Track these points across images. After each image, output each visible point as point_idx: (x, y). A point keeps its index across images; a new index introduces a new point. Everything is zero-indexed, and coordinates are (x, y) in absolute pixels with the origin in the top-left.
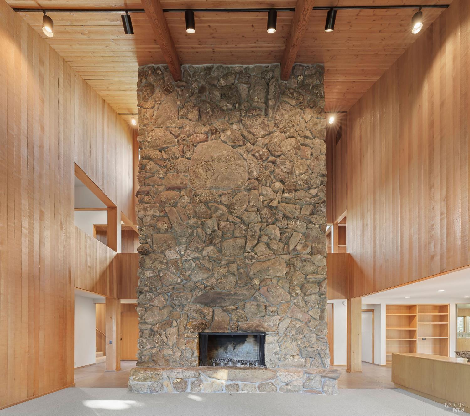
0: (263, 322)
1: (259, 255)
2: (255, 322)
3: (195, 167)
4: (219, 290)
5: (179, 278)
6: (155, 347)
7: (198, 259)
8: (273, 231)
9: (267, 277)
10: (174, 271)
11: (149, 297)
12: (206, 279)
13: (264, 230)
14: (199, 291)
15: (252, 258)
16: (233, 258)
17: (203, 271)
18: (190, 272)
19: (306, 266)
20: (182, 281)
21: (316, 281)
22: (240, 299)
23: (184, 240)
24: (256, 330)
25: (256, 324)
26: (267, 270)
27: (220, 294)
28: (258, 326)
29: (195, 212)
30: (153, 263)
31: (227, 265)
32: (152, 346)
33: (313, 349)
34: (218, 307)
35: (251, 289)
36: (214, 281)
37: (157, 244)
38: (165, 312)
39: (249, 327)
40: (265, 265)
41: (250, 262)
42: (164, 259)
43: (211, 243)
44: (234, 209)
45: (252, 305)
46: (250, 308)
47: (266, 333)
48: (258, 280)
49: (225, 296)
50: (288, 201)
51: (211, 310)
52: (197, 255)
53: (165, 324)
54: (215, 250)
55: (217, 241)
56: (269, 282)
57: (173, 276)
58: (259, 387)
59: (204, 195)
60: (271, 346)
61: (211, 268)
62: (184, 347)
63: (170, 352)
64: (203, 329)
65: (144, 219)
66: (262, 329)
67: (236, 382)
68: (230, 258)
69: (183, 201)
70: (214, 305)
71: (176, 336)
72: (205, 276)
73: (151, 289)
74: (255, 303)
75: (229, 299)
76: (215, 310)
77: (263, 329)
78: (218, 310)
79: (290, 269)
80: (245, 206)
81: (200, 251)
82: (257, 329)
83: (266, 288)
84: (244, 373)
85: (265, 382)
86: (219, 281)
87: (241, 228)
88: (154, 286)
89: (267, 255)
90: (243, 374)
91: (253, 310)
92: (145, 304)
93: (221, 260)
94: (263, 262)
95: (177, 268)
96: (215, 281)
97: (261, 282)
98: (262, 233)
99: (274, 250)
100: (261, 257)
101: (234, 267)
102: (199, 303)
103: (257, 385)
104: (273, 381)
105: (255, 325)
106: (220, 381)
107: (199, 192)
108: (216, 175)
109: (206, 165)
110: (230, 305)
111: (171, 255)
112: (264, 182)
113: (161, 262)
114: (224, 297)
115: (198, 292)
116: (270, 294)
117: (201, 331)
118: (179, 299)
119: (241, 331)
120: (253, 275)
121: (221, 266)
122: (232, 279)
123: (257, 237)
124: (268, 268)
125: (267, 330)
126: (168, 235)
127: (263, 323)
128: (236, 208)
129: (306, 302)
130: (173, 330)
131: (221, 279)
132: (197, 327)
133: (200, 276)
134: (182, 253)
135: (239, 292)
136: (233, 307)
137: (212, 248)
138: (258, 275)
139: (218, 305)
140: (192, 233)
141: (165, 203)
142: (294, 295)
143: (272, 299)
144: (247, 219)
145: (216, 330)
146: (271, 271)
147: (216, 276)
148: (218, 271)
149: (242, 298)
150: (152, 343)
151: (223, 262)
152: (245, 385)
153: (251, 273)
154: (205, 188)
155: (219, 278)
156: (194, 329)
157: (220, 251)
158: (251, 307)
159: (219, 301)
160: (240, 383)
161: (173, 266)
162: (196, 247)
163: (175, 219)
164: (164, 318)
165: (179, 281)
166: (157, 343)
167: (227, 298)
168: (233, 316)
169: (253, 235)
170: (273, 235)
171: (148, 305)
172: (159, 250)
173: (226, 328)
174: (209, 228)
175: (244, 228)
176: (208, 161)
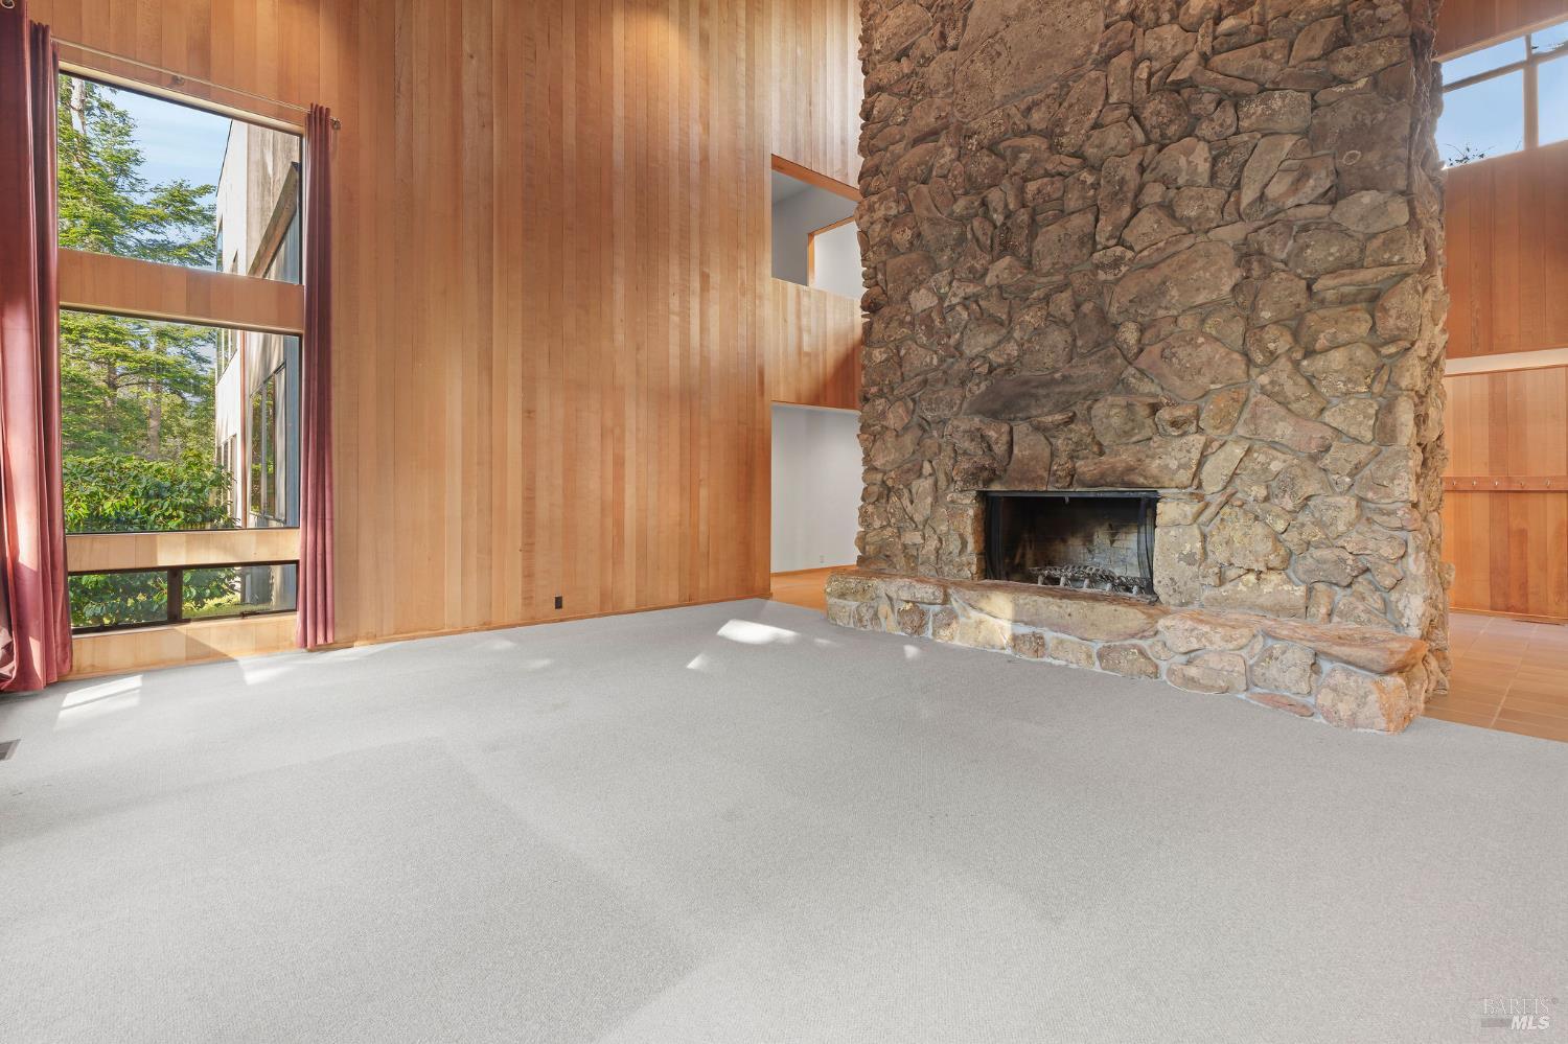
0: (1147, 456)
1: (1137, 248)
2: (1125, 457)
3: (968, 62)
4: (1026, 374)
5: (935, 356)
6: (889, 525)
7: (976, 298)
8: (1183, 161)
9: (1161, 313)
10: (924, 338)
11: (881, 408)
12: (993, 348)
13: (1152, 166)
14: (980, 383)
15: (1117, 262)
16: (1062, 277)
17: (985, 328)
18: (957, 336)
19: (1308, 246)
20: (942, 360)
21: (1360, 292)
22: (1079, 393)
23: (945, 257)
24: (1125, 484)
25: (1124, 465)
26: (1161, 290)
27: (1026, 382)
28: (1130, 469)
29: (969, 178)
30: (886, 327)
31: (1047, 299)
32: (885, 523)
33: (1337, 552)
34: (1022, 419)
35: (1113, 357)
36: (1012, 349)
37: (894, 282)
38: (908, 440)
39: (1103, 475)
40: (1153, 277)
41: (1111, 277)
42: (907, 314)
43: (1006, 248)
44: (1065, 134)
45: (1112, 406)
46: (1108, 416)
47: (1161, 491)
48: (1132, 326)
49: (1037, 387)
50: (1235, 42)
51: (1005, 428)
52: (971, 289)
53: (909, 470)
54: (1016, 263)
55: (1019, 238)
56: (1166, 328)
57: (922, 351)
58: (1100, 656)
59: (986, 125)
60: (1173, 533)
61: (1004, 317)
62: (944, 528)
63: (918, 539)
64: (988, 482)
65: (870, 232)
66: (1141, 480)
67: (1038, 630)
68: (1055, 278)
69: (942, 161)
70: (1012, 416)
71: (929, 500)
72: (991, 339)
73: (881, 390)
74: (1121, 400)
75: (1047, 396)
76: (1015, 428)
77: (1145, 478)
78: (1021, 428)
79: (1249, 270)
80: (1094, 115)
81: (978, 276)
82: (1126, 479)
83: (1157, 348)
84: (1060, 607)
85: (1117, 643)
86: (1026, 346)
87: (1084, 182)
88: (887, 382)
89: (1161, 244)
90: (1056, 609)
91: (1116, 421)
92: (874, 425)
93: (1028, 290)
94: (1152, 267)
95: (930, 330)
96: (1016, 348)
97: (1142, 330)
98: (1147, 176)
99: (1189, 219)
100: (1145, 253)
101: (1063, 303)
102: (978, 412)
103: (1097, 646)
104: (1144, 644)
105: (1120, 467)
106: (997, 620)
107: (974, 125)
108: (1014, 62)
109: (992, 45)
110: (1050, 413)
111: (922, 300)
112: (1149, 16)
113: (902, 323)
114: (1033, 391)
115: (978, 385)
116: (1171, 365)
117: (981, 487)
118: (934, 406)
119: (1083, 486)
120: (1119, 313)
121: (1029, 307)
122: (1057, 337)
123: (1130, 195)
124: (1164, 283)
125: (1158, 482)
126: (914, 256)
127: (1148, 461)
128: (1067, 130)
129: (1311, 381)
130: (923, 485)
131: (1029, 341)
132: (973, 476)
133: (978, 342)
134: (942, 291)
135: (1077, 372)
136: (1058, 417)
137: (1006, 260)
138: (1132, 310)
139: (1020, 415)
140: (963, 235)
141: (907, 179)
142: (1259, 358)
143: (1178, 382)
144: (1095, 150)
145: (1016, 483)
146: (1174, 292)
147: (1017, 334)
148: (1023, 321)
149: (1083, 387)
150: (884, 515)
151: (1035, 294)
152: (1061, 642)
153: (1114, 309)
154: (990, 108)
155: (1026, 338)
156: (965, 481)
157: (1029, 265)
158: (1109, 413)
159: (1023, 403)
160: (1050, 636)
161: (923, 327)
162: (971, 270)
163: (925, 213)
164: (907, 456)
165: (935, 362)
166: (893, 515)
167: (1042, 392)
168: (1060, 441)
169: (1116, 194)
170: (1184, 173)
171: (878, 428)
172: (897, 297)
173: (1042, 478)
174: (996, 210)
175: (1090, 179)
176: (997, 33)
